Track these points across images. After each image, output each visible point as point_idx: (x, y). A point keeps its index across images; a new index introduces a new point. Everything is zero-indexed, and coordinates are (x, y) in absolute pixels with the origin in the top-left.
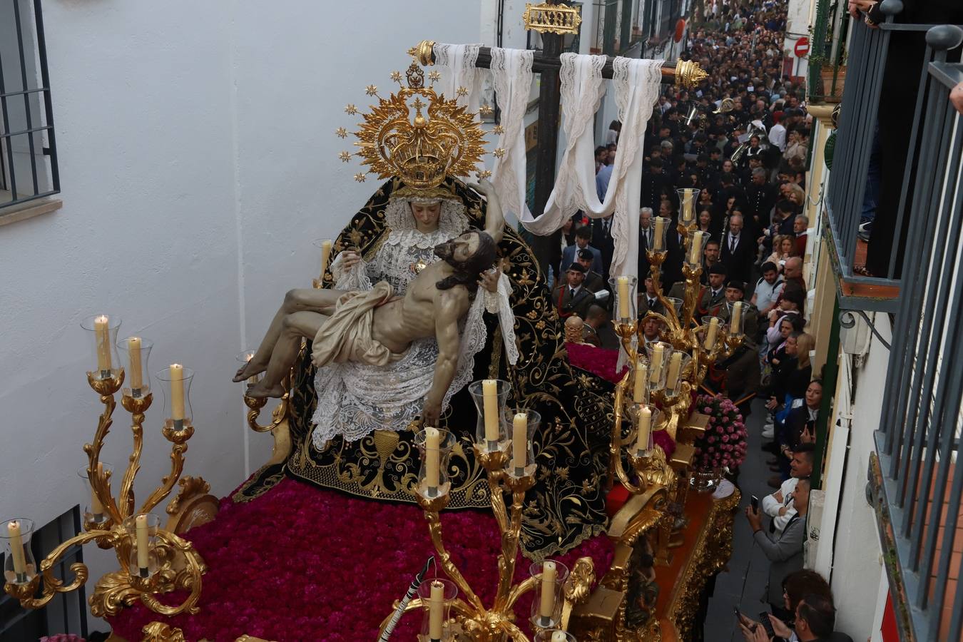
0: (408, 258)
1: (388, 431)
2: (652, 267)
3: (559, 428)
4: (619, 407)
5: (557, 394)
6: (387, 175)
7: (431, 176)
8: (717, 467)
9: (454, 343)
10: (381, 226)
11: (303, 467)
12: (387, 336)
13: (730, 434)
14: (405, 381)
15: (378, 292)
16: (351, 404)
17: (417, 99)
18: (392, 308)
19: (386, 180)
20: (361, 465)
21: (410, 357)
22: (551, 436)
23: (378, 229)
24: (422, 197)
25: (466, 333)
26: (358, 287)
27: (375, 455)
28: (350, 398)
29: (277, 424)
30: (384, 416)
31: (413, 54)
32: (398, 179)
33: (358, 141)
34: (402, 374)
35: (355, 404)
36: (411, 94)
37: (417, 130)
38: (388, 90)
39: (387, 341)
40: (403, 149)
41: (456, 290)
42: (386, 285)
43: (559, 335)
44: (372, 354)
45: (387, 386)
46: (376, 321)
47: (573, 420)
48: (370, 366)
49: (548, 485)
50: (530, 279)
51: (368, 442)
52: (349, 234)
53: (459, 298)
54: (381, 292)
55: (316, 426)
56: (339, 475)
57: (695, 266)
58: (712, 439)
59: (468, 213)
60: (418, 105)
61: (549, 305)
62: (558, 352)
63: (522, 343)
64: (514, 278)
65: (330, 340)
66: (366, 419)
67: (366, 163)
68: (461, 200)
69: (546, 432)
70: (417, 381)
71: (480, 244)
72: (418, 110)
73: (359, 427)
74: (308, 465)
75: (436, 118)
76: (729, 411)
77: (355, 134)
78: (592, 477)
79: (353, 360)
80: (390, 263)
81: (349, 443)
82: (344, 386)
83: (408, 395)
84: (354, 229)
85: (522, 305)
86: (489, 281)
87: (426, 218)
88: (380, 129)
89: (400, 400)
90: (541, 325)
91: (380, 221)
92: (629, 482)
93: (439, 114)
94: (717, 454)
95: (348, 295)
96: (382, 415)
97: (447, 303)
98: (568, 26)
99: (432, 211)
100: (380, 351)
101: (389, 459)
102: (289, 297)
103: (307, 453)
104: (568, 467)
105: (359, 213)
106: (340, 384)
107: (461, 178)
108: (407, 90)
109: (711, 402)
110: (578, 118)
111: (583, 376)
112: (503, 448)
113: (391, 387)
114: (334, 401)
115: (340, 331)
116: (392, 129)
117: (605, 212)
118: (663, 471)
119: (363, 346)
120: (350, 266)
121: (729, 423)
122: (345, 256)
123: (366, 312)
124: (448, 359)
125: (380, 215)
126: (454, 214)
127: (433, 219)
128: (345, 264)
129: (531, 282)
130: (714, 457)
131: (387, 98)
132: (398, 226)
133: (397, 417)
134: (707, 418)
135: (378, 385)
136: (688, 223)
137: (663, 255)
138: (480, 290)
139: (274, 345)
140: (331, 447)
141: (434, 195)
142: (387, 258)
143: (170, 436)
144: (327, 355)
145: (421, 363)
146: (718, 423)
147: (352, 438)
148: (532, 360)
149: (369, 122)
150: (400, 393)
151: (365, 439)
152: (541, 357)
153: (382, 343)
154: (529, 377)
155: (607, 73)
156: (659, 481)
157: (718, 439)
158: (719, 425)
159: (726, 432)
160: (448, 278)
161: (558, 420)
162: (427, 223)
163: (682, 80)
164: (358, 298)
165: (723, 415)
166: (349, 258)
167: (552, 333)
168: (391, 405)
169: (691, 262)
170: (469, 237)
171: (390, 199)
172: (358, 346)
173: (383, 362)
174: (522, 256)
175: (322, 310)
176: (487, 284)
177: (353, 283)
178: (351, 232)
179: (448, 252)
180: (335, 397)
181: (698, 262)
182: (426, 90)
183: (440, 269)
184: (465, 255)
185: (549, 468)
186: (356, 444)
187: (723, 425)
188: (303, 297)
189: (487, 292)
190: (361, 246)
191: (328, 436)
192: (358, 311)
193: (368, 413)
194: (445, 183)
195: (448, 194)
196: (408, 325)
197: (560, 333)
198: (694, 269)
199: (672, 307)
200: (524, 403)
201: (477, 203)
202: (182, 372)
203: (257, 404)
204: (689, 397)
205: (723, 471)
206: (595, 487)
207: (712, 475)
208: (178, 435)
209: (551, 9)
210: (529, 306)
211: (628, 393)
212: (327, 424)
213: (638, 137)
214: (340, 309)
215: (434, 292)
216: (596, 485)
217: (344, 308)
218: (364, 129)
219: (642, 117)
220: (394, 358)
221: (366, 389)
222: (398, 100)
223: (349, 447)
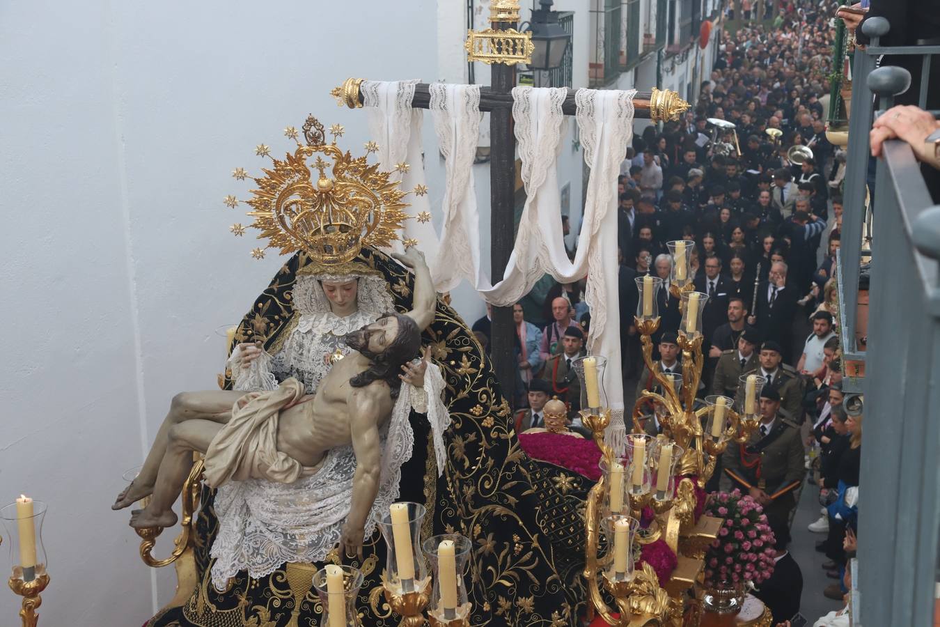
0: (322, 348)
1: (303, 563)
2: (643, 337)
3: (518, 548)
4: (590, 519)
5: (513, 505)
6: (291, 249)
7: (342, 249)
8: (739, 582)
9: (373, 453)
10: (289, 310)
11: (201, 612)
12: (296, 446)
13: (752, 540)
14: (321, 500)
15: (284, 392)
16: (256, 531)
17: (319, 158)
18: (301, 411)
19: (290, 255)
20: (271, 608)
21: (326, 471)
22: (509, 559)
23: (286, 314)
24: (333, 274)
25: (389, 439)
26: (261, 386)
27: (288, 593)
28: (255, 523)
29: (178, 557)
30: (297, 545)
31: (337, 95)
32: (304, 253)
33: (252, 210)
34: (317, 491)
35: (261, 532)
36: (311, 152)
37: (321, 195)
38: (283, 149)
39: (296, 452)
40: (308, 217)
41: (375, 387)
42: (295, 383)
43: (512, 433)
44: (277, 469)
45: (300, 507)
46: (281, 426)
47: (534, 538)
48: (277, 484)
49: (508, 621)
50: (471, 366)
51: (279, 578)
52: (253, 321)
53: (379, 396)
54: (287, 392)
55: (216, 559)
56: (244, 622)
57: (692, 335)
58: (730, 547)
59: (391, 290)
60: (320, 165)
61: (498, 398)
62: (512, 455)
63: (466, 446)
64: (452, 367)
65: (224, 454)
66: (276, 550)
67: (263, 236)
68: (382, 275)
69: (503, 554)
70: (335, 499)
71: (399, 331)
72: (321, 171)
73: (267, 560)
74: (208, 610)
75: (344, 179)
76: (750, 512)
77: (248, 202)
78: (564, 608)
79: (256, 476)
80: (302, 354)
81: (256, 580)
82: (248, 508)
83: (325, 517)
84: (257, 315)
85: (464, 399)
86: (413, 375)
87: (339, 299)
88: (277, 196)
89: (315, 524)
90: (488, 422)
91: (288, 303)
92: (608, 613)
93: (347, 174)
94: (737, 566)
95: (247, 397)
96: (294, 544)
97: (364, 403)
98: (519, 54)
99: (348, 290)
100: (287, 466)
101: (305, 598)
102: (176, 403)
103: (205, 595)
104: (532, 597)
105: (262, 295)
106: (242, 507)
107: (381, 248)
108: (305, 148)
109: (726, 501)
110: (537, 165)
111: (562, 475)
112: (421, 587)
113: (304, 509)
114: (236, 529)
115: (236, 443)
116: (292, 194)
117: (576, 275)
118: (655, 597)
119: (266, 460)
120: (249, 361)
121: (750, 526)
122: (244, 349)
123: (269, 417)
124: (367, 471)
125: (287, 297)
126: (375, 292)
127: (349, 300)
128: (243, 359)
129: (475, 370)
130: (733, 570)
131: (283, 158)
132: (309, 311)
133: (314, 545)
134: (720, 521)
135: (289, 506)
136: (682, 283)
137: (655, 322)
138: (404, 386)
139: (160, 461)
140: (234, 586)
141: (347, 271)
142: (297, 348)
143: (18, 588)
144: (223, 472)
145: (339, 477)
146: (737, 526)
147: (259, 574)
148: (479, 465)
149: (263, 188)
150: (316, 515)
151: (276, 574)
152: (491, 462)
153: (289, 455)
154: (476, 486)
155: (569, 108)
156: (649, 609)
157: (737, 547)
158: (737, 529)
159: (747, 537)
160: (363, 373)
161: (516, 538)
162: (343, 304)
163: (658, 114)
164: (259, 400)
165: (742, 517)
166: (247, 351)
167: (503, 432)
168: (305, 530)
169: (688, 331)
170: (386, 323)
171: (296, 278)
172: (260, 459)
173: (291, 479)
174: (461, 339)
175: (216, 417)
176: (412, 378)
177: (254, 381)
178: (254, 318)
179: (362, 341)
180: (237, 522)
181: (697, 329)
182: (328, 146)
183: (355, 361)
184: (381, 344)
185: (508, 599)
186: (264, 581)
187: (743, 529)
188: (195, 402)
189: (413, 388)
190: (267, 334)
191: (229, 573)
192: (258, 418)
193: (278, 542)
194: (361, 256)
195: (365, 269)
196: (320, 432)
197: (513, 431)
198: (692, 338)
199: (670, 386)
200: (472, 519)
201: (401, 278)
202: (32, 506)
203: (152, 534)
204: (693, 497)
205: (748, 587)
206: (568, 620)
207: (734, 592)
208: (28, 586)
209: (498, 35)
210: (473, 400)
211: (603, 500)
212: (228, 556)
213: (610, 183)
214: (237, 414)
215: (347, 391)
216: (568, 618)
217: (242, 413)
218: (257, 196)
219: (614, 159)
220: (305, 472)
221: (274, 512)
222: (295, 160)
223: (255, 585)
